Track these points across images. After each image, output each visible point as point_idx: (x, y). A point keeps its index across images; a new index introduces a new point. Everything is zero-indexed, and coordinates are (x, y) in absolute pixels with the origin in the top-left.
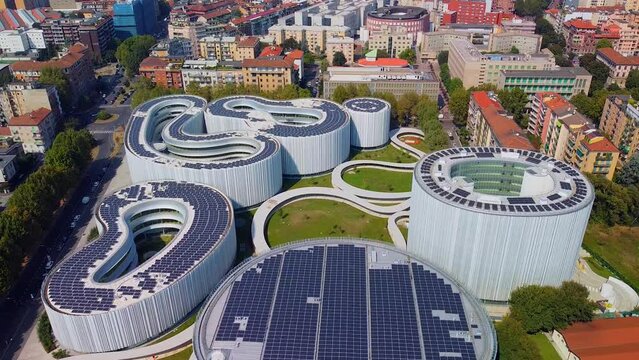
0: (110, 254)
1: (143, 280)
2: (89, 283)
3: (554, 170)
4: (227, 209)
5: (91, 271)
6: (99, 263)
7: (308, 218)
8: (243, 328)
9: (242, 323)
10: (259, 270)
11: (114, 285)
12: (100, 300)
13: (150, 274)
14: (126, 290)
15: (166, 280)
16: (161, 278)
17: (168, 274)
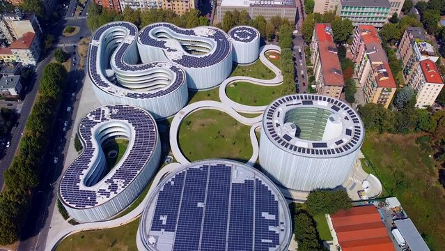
0: (90, 165)
1: (110, 184)
2: (82, 187)
3: (346, 118)
4: (154, 130)
5: (82, 178)
6: (85, 172)
7: (203, 125)
8: (164, 223)
9: (164, 219)
10: (173, 183)
11: (95, 188)
12: (89, 198)
13: (114, 180)
14: (102, 192)
15: (123, 185)
16: (120, 183)
17: (124, 181)
